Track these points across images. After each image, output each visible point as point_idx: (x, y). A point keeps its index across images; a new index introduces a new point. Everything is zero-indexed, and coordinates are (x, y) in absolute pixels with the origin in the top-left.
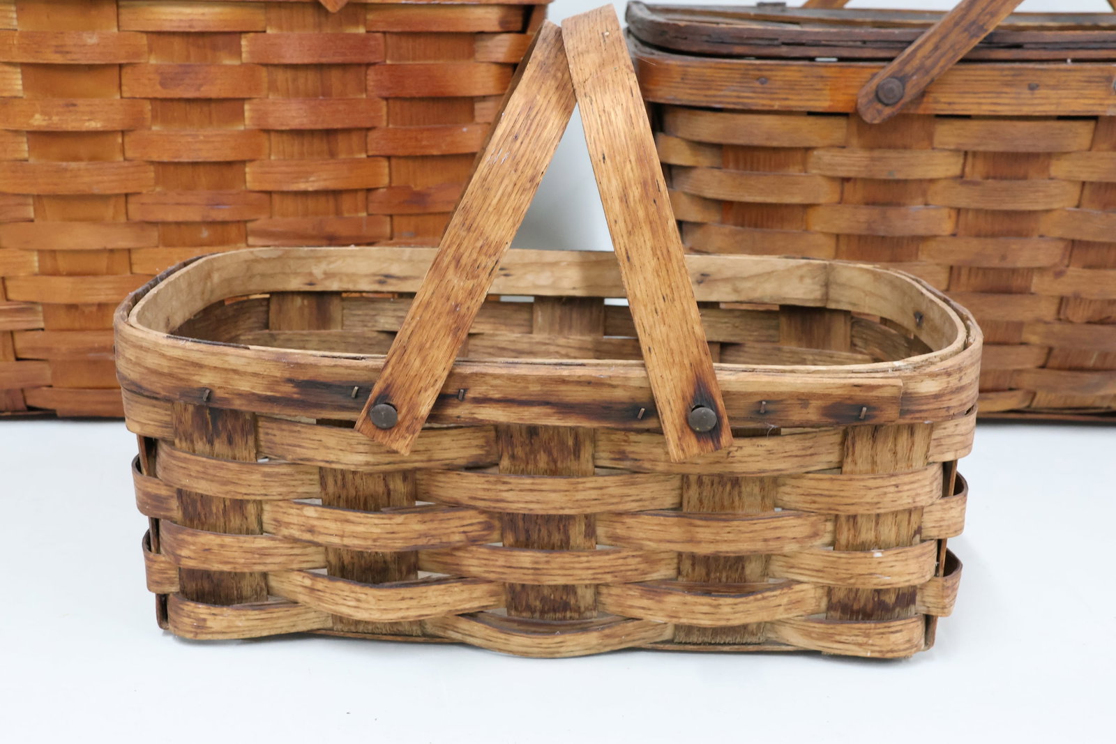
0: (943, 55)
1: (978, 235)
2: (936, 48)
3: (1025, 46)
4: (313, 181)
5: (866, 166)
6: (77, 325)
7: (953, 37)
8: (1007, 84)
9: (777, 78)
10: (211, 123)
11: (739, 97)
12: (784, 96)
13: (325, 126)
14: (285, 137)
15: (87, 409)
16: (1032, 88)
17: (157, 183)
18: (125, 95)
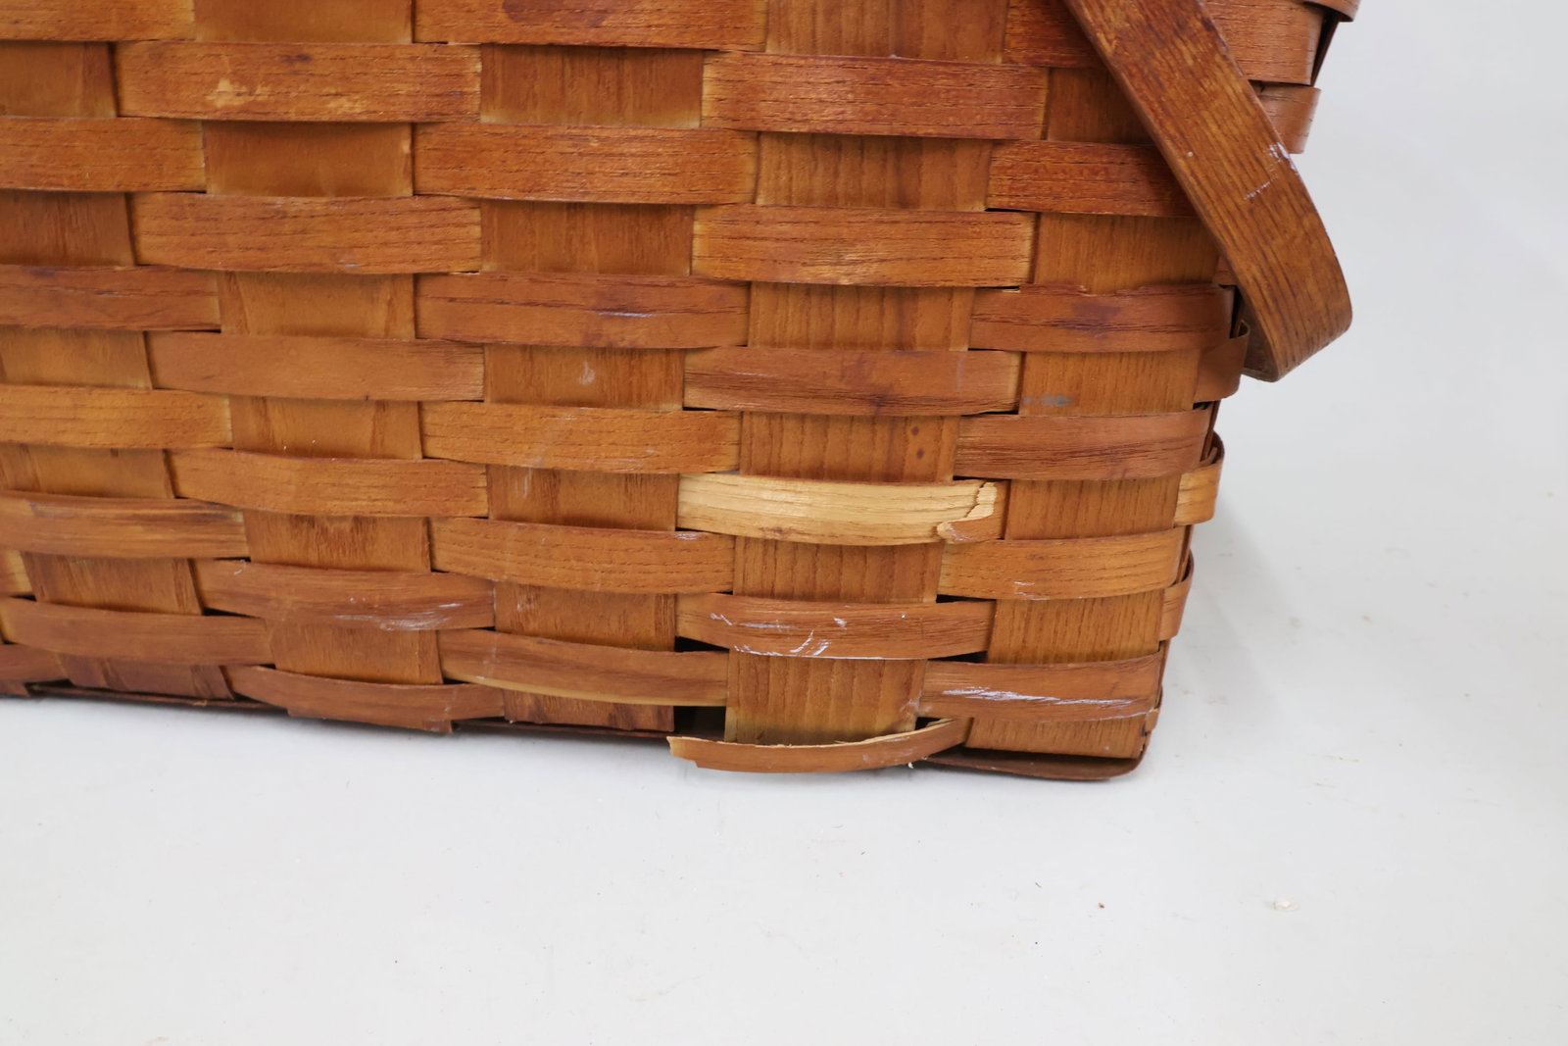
4: (854, 263)
6: (313, 557)
10: (619, 111)
13: (897, 129)
17: (484, 254)
18: (424, 35)
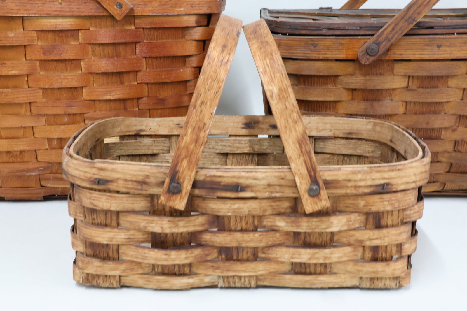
0: (397, 32)
1: (416, 113)
2: (393, 29)
3: (435, 27)
4: (113, 95)
5: (363, 83)
6: (11, 161)
7: (401, 24)
8: (427, 45)
9: (322, 45)
10: (66, 70)
11: (304, 53)
12: (324, 53)
13: (118, 71)
14: (100, 76)
15: (18, 196)
16: (439, 46)
17: (43, 98)
18: (28, 58)
